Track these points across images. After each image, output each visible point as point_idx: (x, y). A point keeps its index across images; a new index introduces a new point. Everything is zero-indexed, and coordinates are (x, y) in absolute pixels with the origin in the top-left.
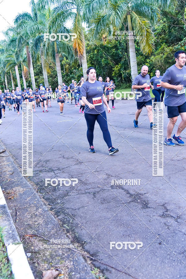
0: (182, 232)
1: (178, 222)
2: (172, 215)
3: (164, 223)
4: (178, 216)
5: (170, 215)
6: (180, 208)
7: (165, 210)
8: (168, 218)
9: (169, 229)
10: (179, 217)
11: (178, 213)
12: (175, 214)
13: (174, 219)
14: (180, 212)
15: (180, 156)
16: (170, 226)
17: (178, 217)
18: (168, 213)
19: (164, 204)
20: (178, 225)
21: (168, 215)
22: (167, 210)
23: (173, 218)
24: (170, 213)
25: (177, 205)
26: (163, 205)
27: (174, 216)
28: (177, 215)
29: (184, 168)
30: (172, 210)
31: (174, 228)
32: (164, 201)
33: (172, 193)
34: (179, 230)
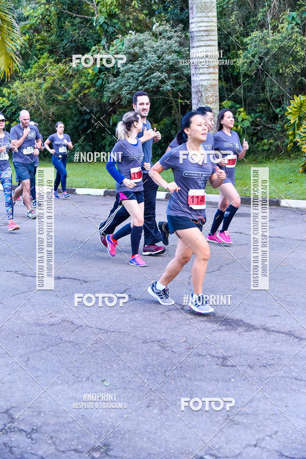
0: (36, 455)
1: (32, 439)
2: (23, 428)
3: (4, 443)
4: (35, 428)
5: (18, 428)
6: (40, 413)
7: (10, 420)
8: (12, 435)
9: (12, 453)
10: (36, 430)
11: (34, 423)
12: (28, 426)
13: (24, 434)
14: (37, 421)
15: (57, 315)
16: (15, 447)
17: (33, 429)
18: (16, 424)
19: (9, 410)
20: (33, 443)
21: (14, 428)
22: (12, 420)
23: (23, 432)
24: (18, 424)
25: (35, 409)
26: (7, 412)
27: (26, 429)
28: (31, 427)
29: (61, 340)
30: (23, 419)
31: (23, 450)
32: (9, 404)
33: (28, 388)
34: (32, 452)
